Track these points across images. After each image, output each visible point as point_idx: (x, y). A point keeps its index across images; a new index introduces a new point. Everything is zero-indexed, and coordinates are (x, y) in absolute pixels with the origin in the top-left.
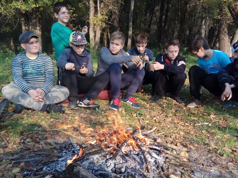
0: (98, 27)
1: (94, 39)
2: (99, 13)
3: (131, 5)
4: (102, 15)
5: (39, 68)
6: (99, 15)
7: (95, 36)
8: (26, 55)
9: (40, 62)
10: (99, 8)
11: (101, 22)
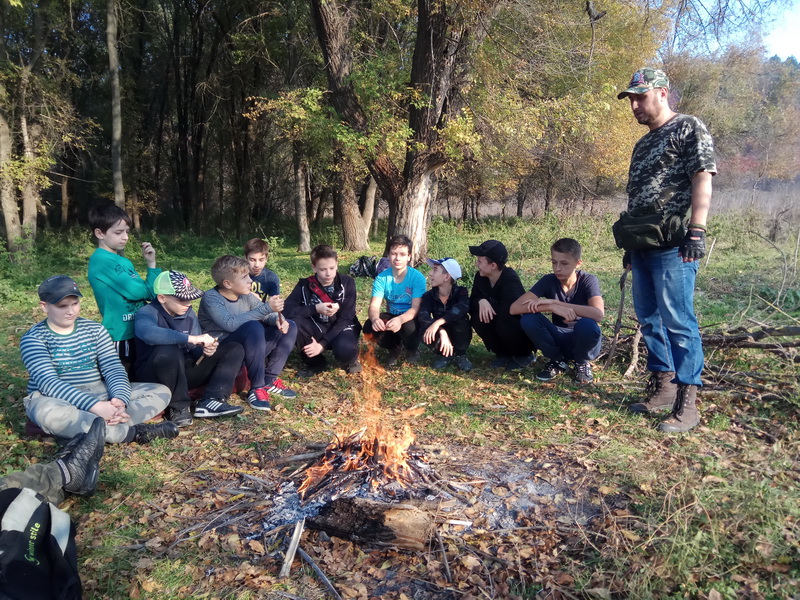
0: (29, 188)
1: (18, 220)
2: (29, 149)
3: (115, 127)
4: (38, 155)
5: (85, 352)
6: (28, 154)
7: (21, 214)
8: (48, 328)
9: (84, 339)
10: (26, 139)
11: (35, 176)
